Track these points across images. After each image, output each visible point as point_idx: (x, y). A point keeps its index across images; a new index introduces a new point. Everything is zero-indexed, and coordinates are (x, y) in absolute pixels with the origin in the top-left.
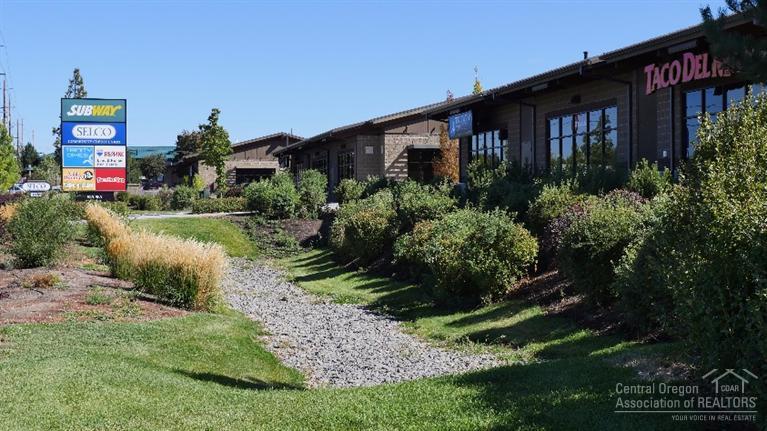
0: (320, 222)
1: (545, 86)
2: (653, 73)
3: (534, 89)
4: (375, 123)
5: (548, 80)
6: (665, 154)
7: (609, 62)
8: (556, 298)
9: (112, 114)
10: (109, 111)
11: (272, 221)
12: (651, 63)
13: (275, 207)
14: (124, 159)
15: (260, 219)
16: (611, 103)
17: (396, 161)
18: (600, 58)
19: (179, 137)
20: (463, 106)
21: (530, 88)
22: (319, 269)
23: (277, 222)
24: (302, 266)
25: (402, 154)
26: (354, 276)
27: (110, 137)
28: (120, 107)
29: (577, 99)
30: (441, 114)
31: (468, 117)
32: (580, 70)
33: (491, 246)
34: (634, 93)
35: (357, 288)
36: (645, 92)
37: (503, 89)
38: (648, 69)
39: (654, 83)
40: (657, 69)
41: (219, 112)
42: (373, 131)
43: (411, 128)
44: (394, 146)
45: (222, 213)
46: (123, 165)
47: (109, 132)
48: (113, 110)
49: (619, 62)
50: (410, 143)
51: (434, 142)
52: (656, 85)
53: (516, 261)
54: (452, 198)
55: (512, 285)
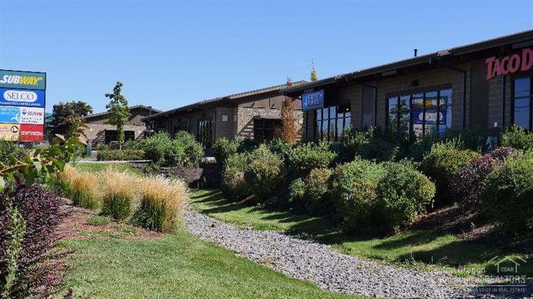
0: (201, 170)
1: (395, 72)
2: (494, 63)
3: (383, 75)
4: (231, 98)
5: (398, 67)
6: (496, 125)
7: (455, 54)
8: (467, 228)
9: (35, 84)
10: (33, 81)
11: (164, 168)
12: (492, 56)
13: (166, 157)
14: (42, 117)
15: (156, 167)
16: (448, 86)
17: (246, 127)
18: (449, 51)
19: (54, 107)
20: (316, 86)
21: (380, 74)
22: (218, 204)
23: (169, 168)
24: (200, 202)
25: (250, 122)
26: (254, 210)
27: (32, 101)
28: (41, 79)
29: (415, 83)
30: (295, 93)
31: (321, 94)
32: (430, 60)
33: (402, 188)
34: (468, 79)
35: (263, 219)
36: (486, 77)
37: (356, 74)
38: (489, 61)
39: (495, 70)
40: (497, 61)
41: (121, 85)
42: (229, 104)
43: (257, 103)
44: (244, 116)
45: (123, 162)
46: (42, 122)
47: (32, 97)
48: (36, 81)
49: (464, 55)
50: (256, 114)
51: (275, 114)
52: (496, 73)
53: (420, 200)
54: (332, 152)
55: (415, 217)
